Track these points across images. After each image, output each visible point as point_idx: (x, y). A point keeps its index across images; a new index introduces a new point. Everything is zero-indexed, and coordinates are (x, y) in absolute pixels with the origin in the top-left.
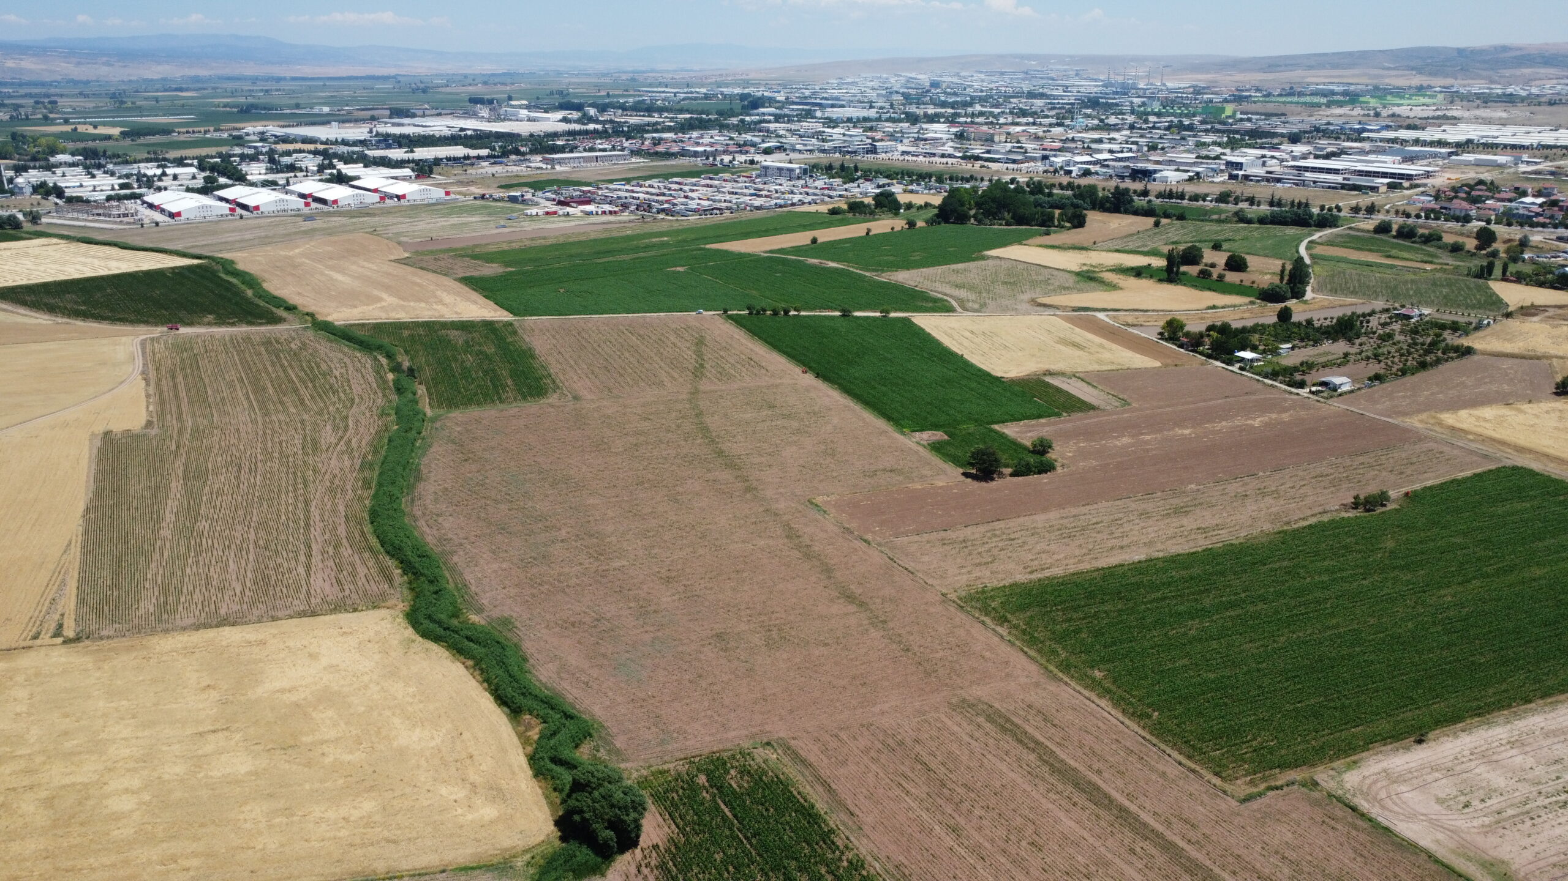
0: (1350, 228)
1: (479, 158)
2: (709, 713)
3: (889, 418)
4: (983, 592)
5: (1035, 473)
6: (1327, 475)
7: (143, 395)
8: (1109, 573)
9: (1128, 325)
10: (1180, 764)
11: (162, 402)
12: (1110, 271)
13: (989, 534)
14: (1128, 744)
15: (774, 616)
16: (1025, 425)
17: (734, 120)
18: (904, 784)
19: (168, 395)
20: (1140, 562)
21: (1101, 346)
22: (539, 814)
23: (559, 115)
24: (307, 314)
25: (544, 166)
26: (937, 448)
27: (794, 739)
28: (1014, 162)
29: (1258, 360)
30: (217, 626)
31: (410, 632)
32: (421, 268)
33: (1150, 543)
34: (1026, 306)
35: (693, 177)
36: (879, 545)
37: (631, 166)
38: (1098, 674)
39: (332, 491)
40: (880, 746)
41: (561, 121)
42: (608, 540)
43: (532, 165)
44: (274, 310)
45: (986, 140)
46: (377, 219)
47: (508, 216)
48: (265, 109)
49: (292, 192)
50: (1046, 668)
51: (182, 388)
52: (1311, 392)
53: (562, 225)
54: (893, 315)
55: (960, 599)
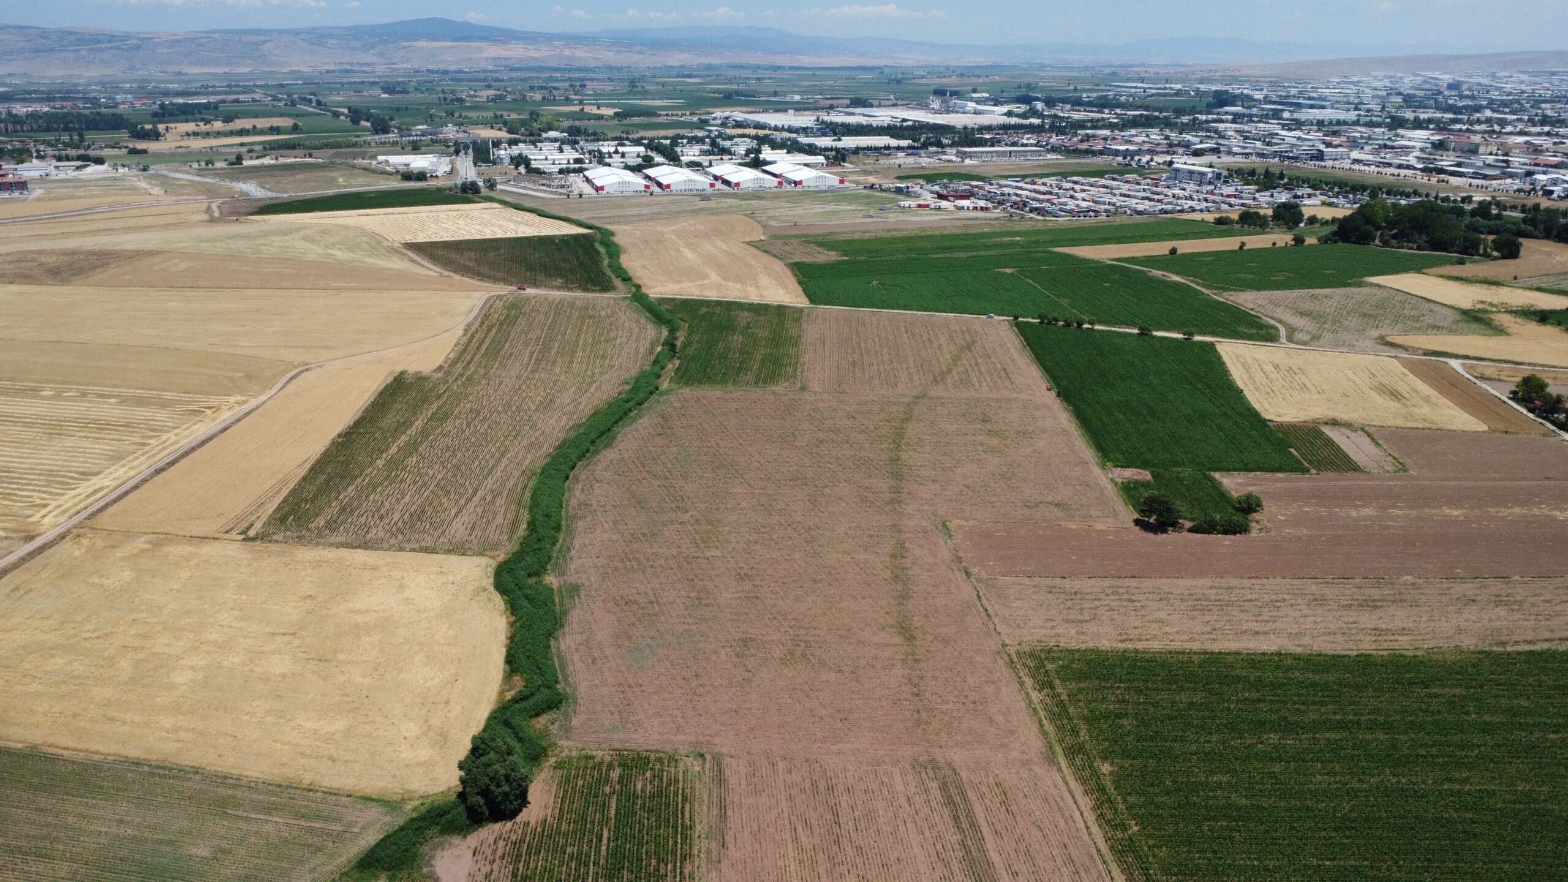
1: (899, 148)
2: (676, 712)
3: (1101, 449)
7: (454, 344)
11: (463, 351)
12: (1511, 312)
13: (1110, 591)
16: (1254, 477)
17: (1185, 119)
19: (473, 345)
23: (1005, 109)
24: (636, 285)
25: (954, 159)
26: (1129, 490)
27: (732, 756)
28: (1485, 177)
30: (355, 547)
33: (1296, 635)
34: (1370, 343)
35: (1093, 177)
36: (979, 580)
37: (1040, 163)
38: (1106, 768)
39: (531, 446)
40: (808, 785)
41: (1005, 114)
42: (721, 529)
43: (944, 157)
44: (613, 279)
45: (1466, 151)
46: (764, 202)
47: (880, 206)
48: (745, 95)
49: (708, 174)
50: (1051, 747)
53: (926, 218)
54: (1198, 338)
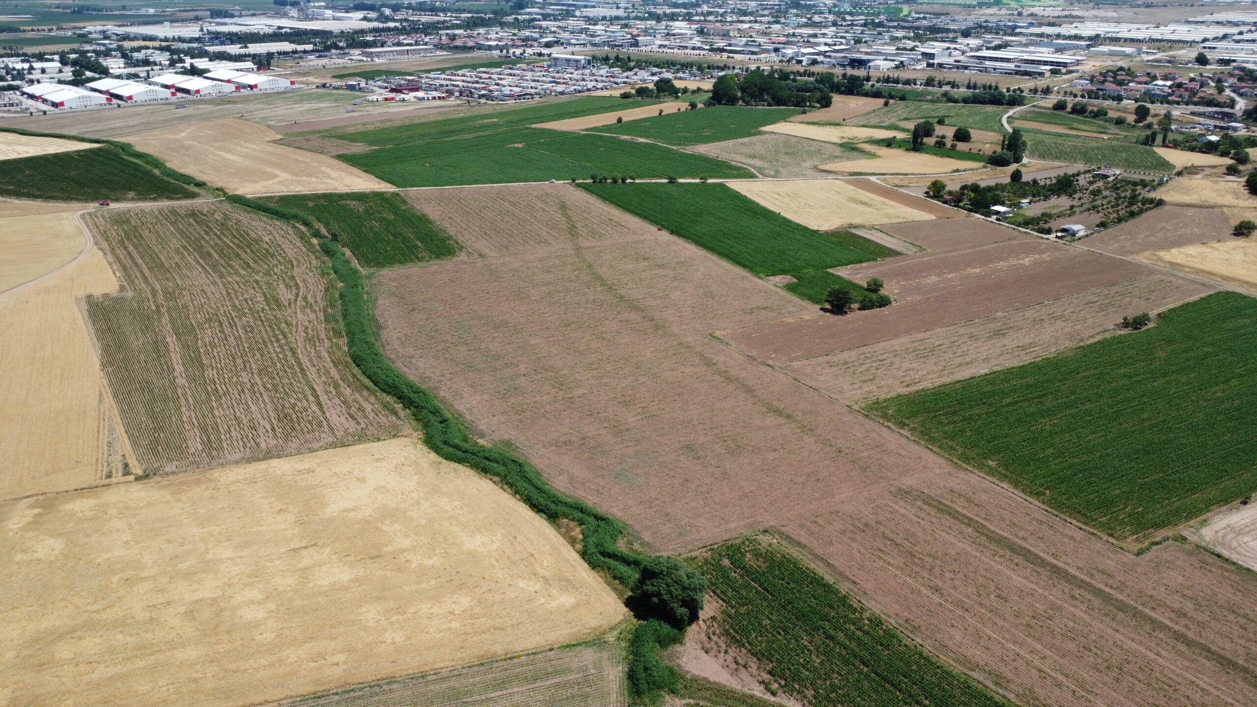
0: (1034, 106)
1: (305, 52)
2: (706, 509)
3: (744, 266)
4: (878, 403)
5: (877, 307)
6: (1095, 302)
7: (105, 263)
8: (966, 384)
9: (897, 186)
10: (1081, 529)
11: (124, 268)
12: (865, 142)
13: (862, 357)
14: (1036, 516)
15: (724, 429)
16: (851, 269)
17: (510, 19)
18: (884, 557)
19: (128, 263)
20: (986, 375)
21: (883, 203)
22: (609, 599)
23: (359, 15)
24: (217, 189)
25: (365, 59)
26: (792, 289)
27: (784, 526)
28: (753, 53)
29: (1009, 213)
30: (265, 459)
31: (433, 456)
32: (299, 148)
33: (987, 360)
34: (811, 172)
35: (496, 68)
36: (781, 368)
37: (439, 58)
38: (992, 463)
39: (309, 340)
40: (852, 528)
41: (362, 19)
42: (561, 373)
43: (354, 58)
44: (185, 185)
45: (724, 35)
46: (239, 106)
47: (353, 102)
48: (95, 10)
49: (155, 84)
50: (952, 461)
51: (136, 255)
52: (1057, 237)
53: (401, 109)
54: (710, 181)
55: (863, 409)
